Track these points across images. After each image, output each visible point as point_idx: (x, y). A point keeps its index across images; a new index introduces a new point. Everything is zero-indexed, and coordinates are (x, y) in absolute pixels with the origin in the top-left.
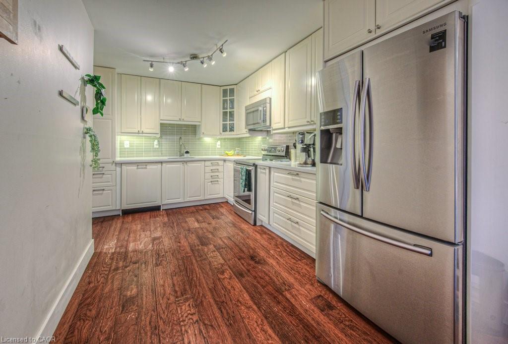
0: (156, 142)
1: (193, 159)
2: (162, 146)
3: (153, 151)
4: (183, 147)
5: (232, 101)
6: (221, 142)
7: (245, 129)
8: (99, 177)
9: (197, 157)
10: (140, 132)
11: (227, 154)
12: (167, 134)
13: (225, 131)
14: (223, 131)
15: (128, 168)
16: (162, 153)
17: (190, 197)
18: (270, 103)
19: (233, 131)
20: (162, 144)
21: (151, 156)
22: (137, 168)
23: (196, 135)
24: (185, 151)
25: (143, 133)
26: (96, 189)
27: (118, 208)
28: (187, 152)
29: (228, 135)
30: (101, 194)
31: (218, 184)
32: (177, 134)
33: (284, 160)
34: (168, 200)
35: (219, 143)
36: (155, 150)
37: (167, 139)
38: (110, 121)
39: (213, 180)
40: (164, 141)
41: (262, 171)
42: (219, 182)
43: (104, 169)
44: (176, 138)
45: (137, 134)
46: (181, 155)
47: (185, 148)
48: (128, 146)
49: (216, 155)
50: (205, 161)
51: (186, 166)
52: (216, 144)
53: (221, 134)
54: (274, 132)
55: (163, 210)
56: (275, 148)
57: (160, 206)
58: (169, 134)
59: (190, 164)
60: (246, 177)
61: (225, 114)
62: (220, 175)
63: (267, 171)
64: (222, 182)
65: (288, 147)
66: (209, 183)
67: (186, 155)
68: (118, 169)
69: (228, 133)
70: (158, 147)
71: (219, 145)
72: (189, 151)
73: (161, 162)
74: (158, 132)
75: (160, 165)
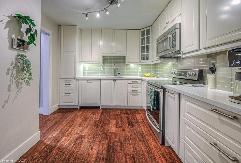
0: (102, 67)
1: (121, 78)
2: (105, 70)
3: (100, 72)
4: (117, 70)
5: (148, 38)
6: (141, 67)
7: (157, 56)
8: (68, 86)
9: (124, 77)
10: (91, 61)
11: (145, 75)
12: (108, 62)
13: (143, 60)
14: (142, 60)
15: (82, 82)
16: (105, 74)
17: (118, 103)
18: (180, 28)
19: (149, 59)
20: (105, 68)
21: (99, 75)
22: (87, 82)
23: (125, 63)
25: (92, 61)
26: (66, 93)
27: (77, 105)
28: (119, 74)
29: (146, 62)
30: (69, 96)
31: (137, 96)
32: (113, 62)
33: (196, 85)
34: (105, 103)
35: (140, 68)
36: (101, 72)
37: (108, 65)
38: (74, 55)
39: (133, 93)
40: (106, 67)
41: (170, 95)
42: (138, 95)
43: (71, 82)
44: (113, 64)
45: (89, 63)
46: (115, 75)
47: (118, 71)
48: (87, 70)
49: (138, 76)
50: (128, 80)
51: (115, 82)
52: (138, 69)
53: (140, 61)
54: (184, 56)
55: (101, 109)
56: (185, 73)
57: (100, 106)
59: (118, 82)
60: (154, 97)
61: (143, 48)
62: (139, 90)
63: (177, 96)
64: (140, 95)
65: (201, 72)
66: (131, 95)
67: (118, 76)
68: (77, 82)
69: (145, 61)
70: (103, 70)
71: (140, 69)
72: (120, 73)
73: (101, 79)
74: (100, 61)
75: (100, 81)
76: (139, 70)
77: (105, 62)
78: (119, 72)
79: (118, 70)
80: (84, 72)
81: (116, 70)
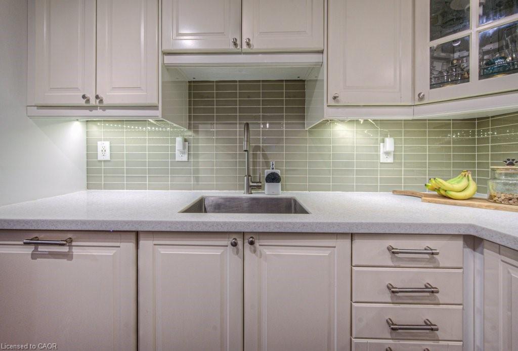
0: (179, 144)
2: (196, 156)
3: (173, 171)
12: (212, 118)
16: (197, 179)
20: (197, 148)
22: (34, 256)
23: (303, 118)
24: (268, 172)
25: (101, 105)
28: (273, 178)
32: (241, 118)
35: (389, 144)
36: (178, 168)
39: (398, 346)
44: (239, 128)
47: (267, 164)
48: (107, 157)
50: (352, 236)
52: (377, 149)
58: (218, 118)
69: (475, 84)
70: (185, 158)
71: (387, 153)
72: (278, 172)
73: (137, 233)
74: (154, 101)
75: (132, 245)
76: (383, 159)
77: (196, 118)
78: (270, 171)
79: (265, 156)
80: (88, 171)
81: (255, 156)
